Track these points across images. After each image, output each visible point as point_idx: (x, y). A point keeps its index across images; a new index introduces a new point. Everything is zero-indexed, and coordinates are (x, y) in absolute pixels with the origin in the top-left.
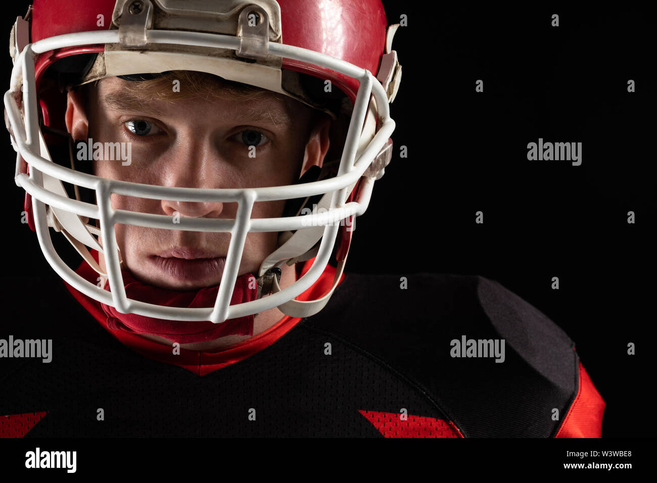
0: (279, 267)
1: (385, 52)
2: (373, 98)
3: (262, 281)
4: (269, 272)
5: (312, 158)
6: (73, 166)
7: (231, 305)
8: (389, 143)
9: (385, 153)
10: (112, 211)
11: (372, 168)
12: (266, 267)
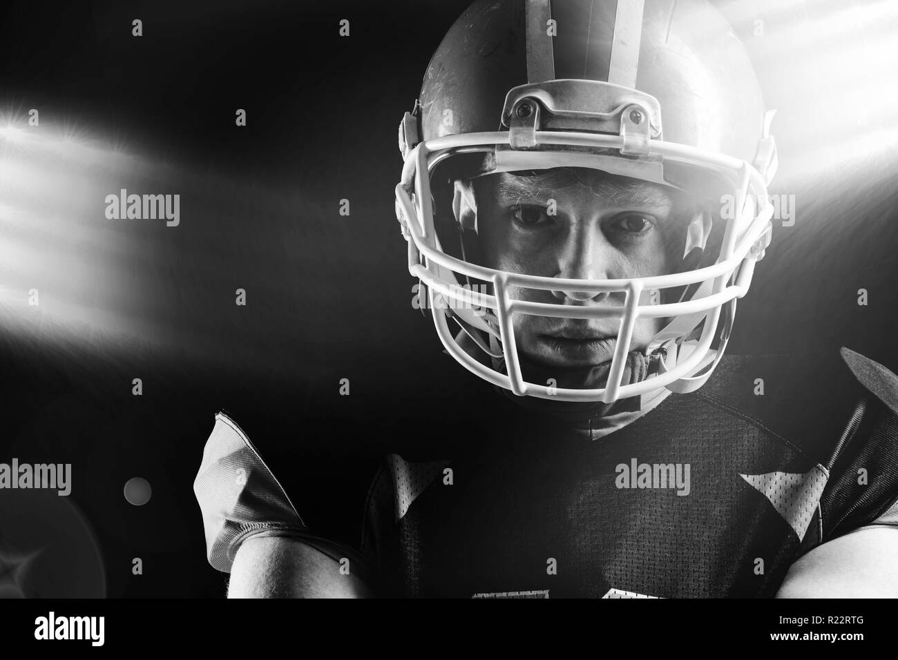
0: (664, 347)
1: (763, 137)
2: (751, 185)
3: (648, 360)
4: (655, 352)
5: (695, 239)
6: (464, 259)
7: (621, 386)
8: (769, 225)
9: (765, 235)
10: (509, 302)
11: (752, 251)
12: (652, 346)
